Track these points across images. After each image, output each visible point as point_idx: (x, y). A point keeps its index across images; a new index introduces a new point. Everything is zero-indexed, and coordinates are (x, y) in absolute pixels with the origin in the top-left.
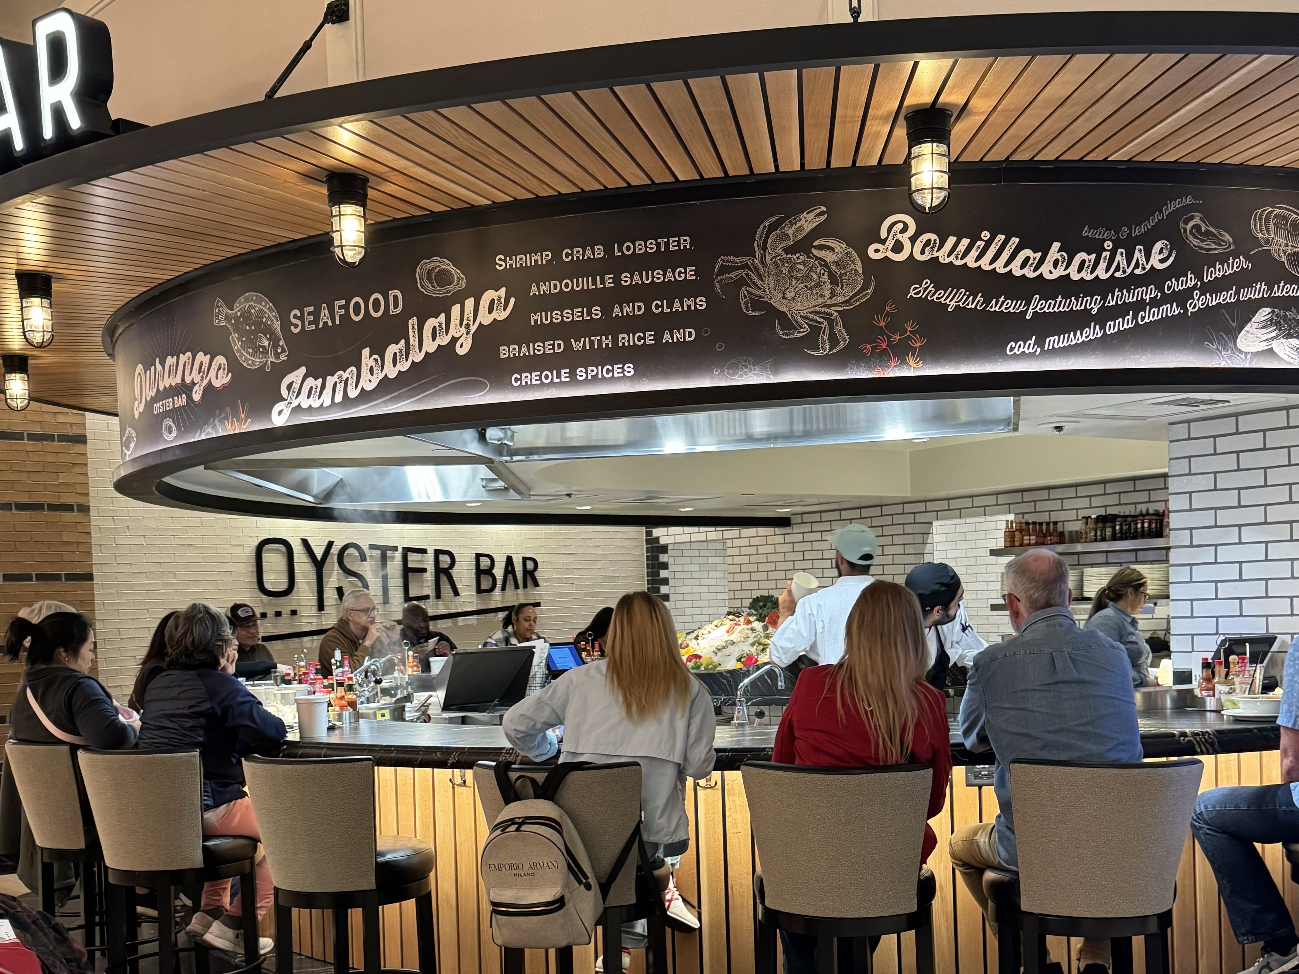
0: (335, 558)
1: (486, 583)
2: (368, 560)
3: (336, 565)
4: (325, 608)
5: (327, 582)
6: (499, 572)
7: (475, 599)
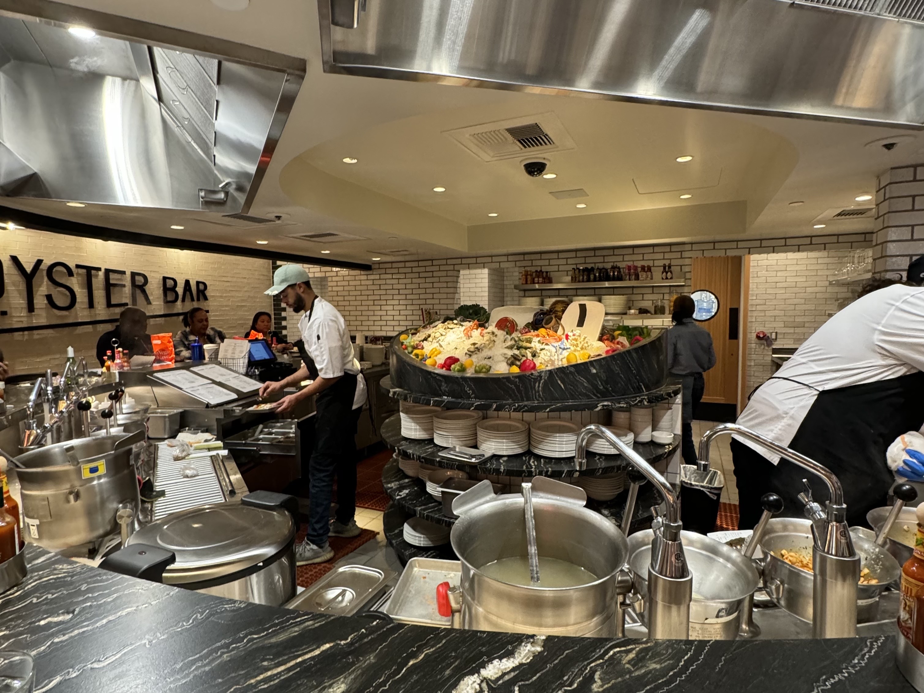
0: (45, 273)
1: (170, 297)
2: (75, 276)
3: (46, 279)
4: (35, 310)
5: (37, 291)
6: (180, 290)
7: (163, 307)
